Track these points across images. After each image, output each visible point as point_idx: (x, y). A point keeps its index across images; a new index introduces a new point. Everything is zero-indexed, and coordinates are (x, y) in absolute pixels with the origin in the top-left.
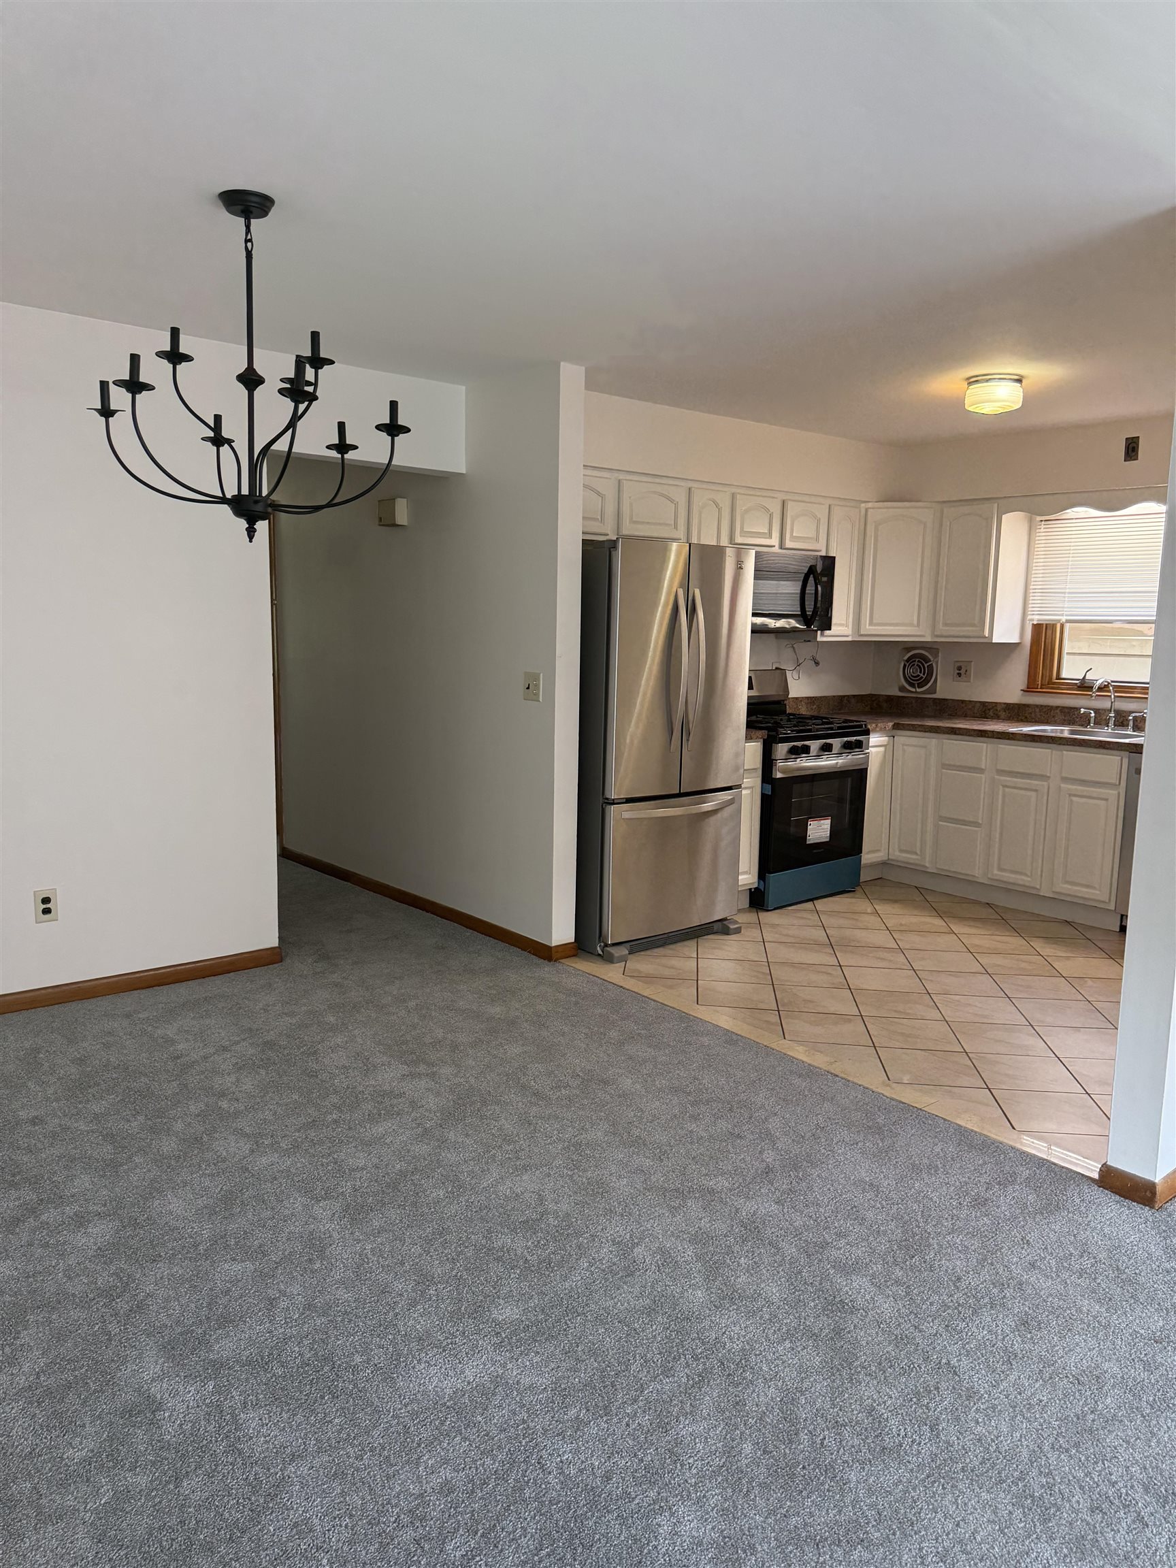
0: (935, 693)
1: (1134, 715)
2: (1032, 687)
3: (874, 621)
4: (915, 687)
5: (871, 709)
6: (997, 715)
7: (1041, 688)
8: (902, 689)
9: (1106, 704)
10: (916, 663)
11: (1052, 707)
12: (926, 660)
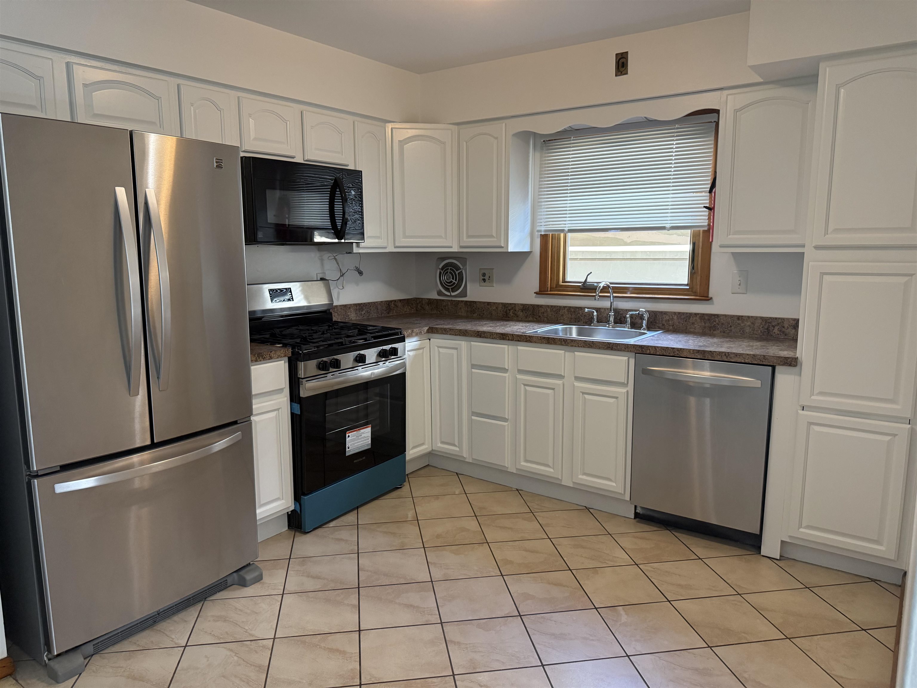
0: (466, 296)
1: (631, 313)
2: (542, 290)
3: (408, 234)
4: (450, 292)
5: (417, 310)
6: (516, 314)
7: (550, 291)
8: (440, 293)
9: (606, 304)
10: (449, 271)
11: (560, 307)
12: (458, 268)
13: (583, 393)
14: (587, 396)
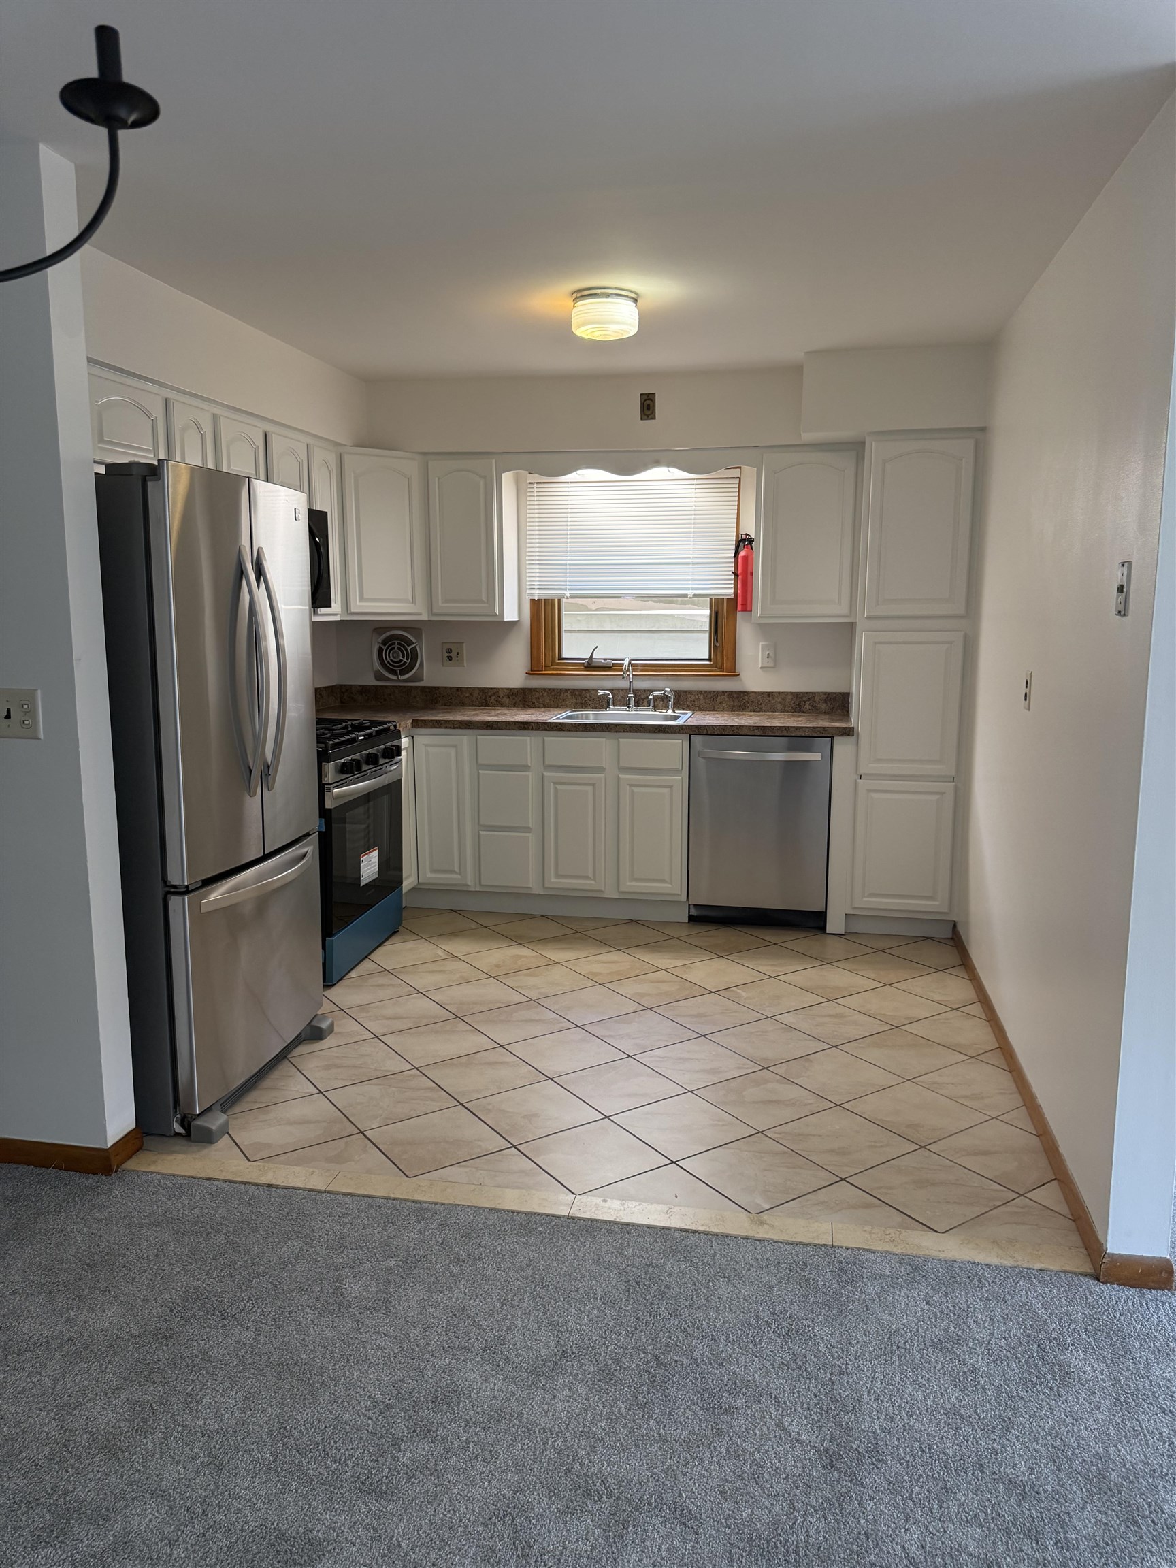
0: (422, 680)
1: (655, 693)
2: (535, 669)
3: (365, 596)
4: (397, 675)
6: (499, 702)
7: (545, 671)
8: (379, 676)
9: (623, 684)
10: (396, 646)
11: (561, 690)
12: (410, 643)
13: (631, 786)
14: (636, 790)
